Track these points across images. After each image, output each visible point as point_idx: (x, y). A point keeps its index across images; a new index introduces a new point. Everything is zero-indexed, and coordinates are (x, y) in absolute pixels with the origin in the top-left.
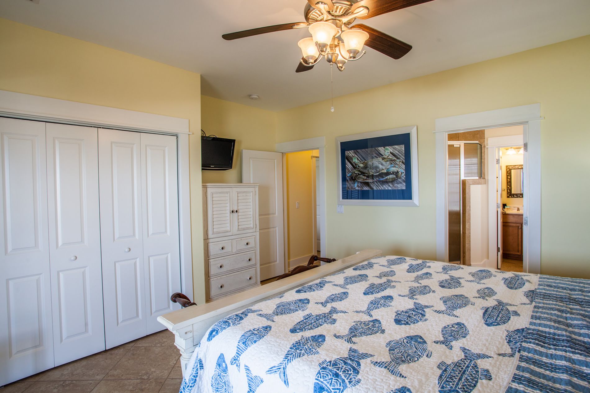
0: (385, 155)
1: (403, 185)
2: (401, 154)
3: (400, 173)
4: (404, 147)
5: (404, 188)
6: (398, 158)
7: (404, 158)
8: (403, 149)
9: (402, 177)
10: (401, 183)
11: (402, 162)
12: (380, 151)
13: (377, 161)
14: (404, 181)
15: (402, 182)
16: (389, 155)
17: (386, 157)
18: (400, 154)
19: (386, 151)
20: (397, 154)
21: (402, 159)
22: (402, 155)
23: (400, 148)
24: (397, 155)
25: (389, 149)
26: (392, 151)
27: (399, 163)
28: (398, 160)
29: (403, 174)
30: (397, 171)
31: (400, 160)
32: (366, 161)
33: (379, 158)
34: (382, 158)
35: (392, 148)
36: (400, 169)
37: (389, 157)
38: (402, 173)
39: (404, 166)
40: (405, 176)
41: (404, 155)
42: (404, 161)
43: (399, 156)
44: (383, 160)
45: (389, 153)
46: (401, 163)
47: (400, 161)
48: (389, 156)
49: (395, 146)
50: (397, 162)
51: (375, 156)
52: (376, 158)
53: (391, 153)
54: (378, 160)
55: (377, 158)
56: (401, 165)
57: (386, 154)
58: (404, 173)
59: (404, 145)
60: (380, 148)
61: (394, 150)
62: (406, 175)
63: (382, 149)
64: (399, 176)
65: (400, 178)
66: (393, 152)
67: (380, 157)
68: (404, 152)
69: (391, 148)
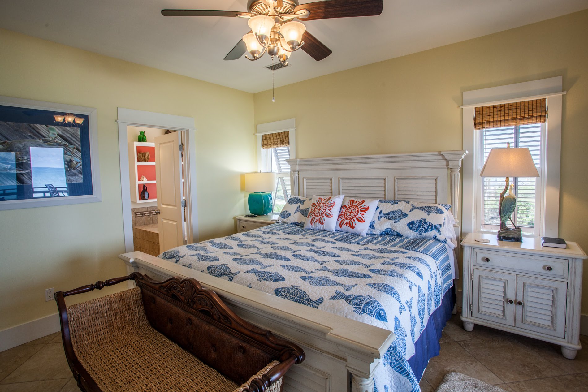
0: (48, 136)
1: (80, 177)
2: (76, 139)
3: (74, 162)
4: (79, 131)
5: (81, 181)
6: (71, 144)
7: (80, 144)
8: (79, 133)
9: (78, 167)
10: (75, 175)
11: (78, 149)
12: (39, 129)
13: (34, 143)
14: (81, 173)
15: (78, 173)
16: (56, 137)
17: (51, 139)
18: (74, 139)
19: (51, 132)
20: (69, 137)
21: (77, 145)
22: (78, 140)
23: (74, 131)
24: (69, 139)
25: (57, 130)
26: (60, 133)
27: (73, 151)
28: (71, 146)
29: (79, 164)
30: (70, 160)
31: (74, 146)
32: (10, 140)
33: (37, 140)
34: (43, 140)
35: (61, 129)
36: (74, 157)
37: (55, 141)
38: (77, 163)
39: (79, 155)
40: (81, 167)
41: (80, 140)
42: (80, 148)
43: (72, 141)
44: (45, 142)
45: (56, 135)
46: (75, 150)
47: (74, 148)
48: (56, 139)
49: (66, 127)
50: (70, 148)
51: (30, 136)
52: (30, 139)
53: (58, 135)
54: (36, 142)
55: (34, 138)
56: (75, 152)
57: (50, 135)
58: (80, 162)
59: (79, 128)
60: (38, 126)
61: (64, 132)
62: (83, 165)
63: (43, 128)
64: (72, 166)
65: (74, 169)
66: (63, 134)
67: (39, 138)
68: (79, 137)
69: (58, 128)
